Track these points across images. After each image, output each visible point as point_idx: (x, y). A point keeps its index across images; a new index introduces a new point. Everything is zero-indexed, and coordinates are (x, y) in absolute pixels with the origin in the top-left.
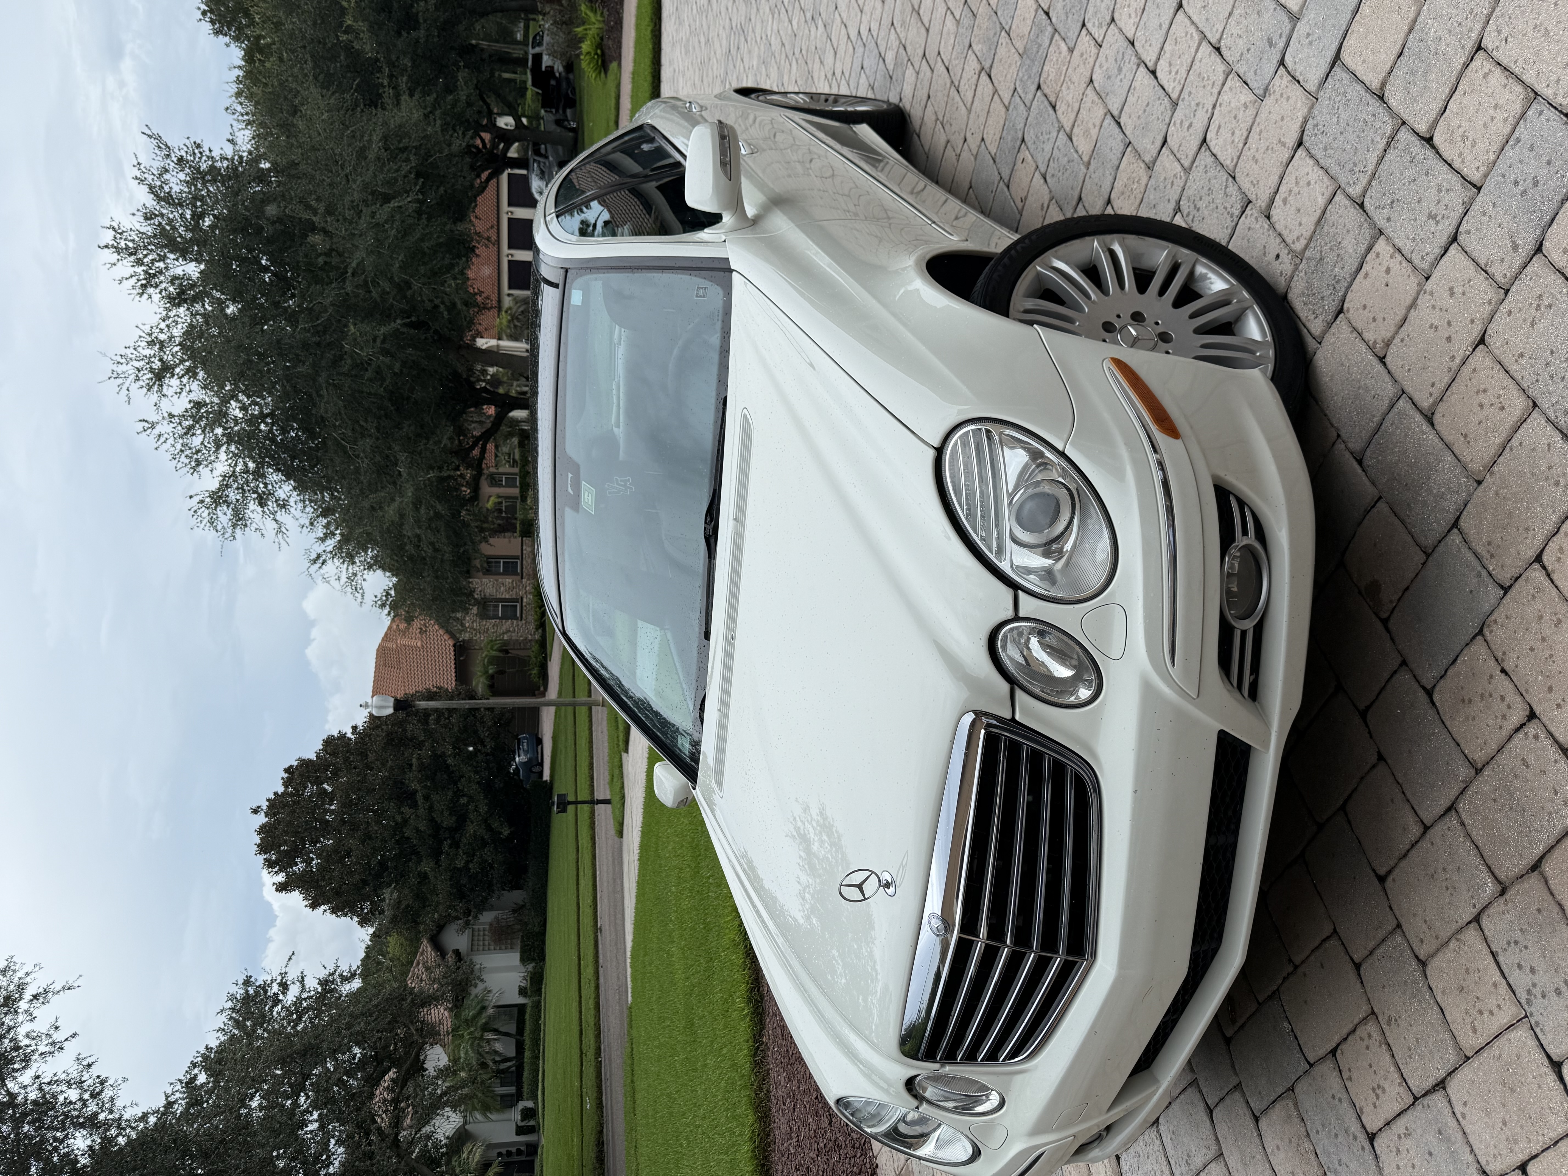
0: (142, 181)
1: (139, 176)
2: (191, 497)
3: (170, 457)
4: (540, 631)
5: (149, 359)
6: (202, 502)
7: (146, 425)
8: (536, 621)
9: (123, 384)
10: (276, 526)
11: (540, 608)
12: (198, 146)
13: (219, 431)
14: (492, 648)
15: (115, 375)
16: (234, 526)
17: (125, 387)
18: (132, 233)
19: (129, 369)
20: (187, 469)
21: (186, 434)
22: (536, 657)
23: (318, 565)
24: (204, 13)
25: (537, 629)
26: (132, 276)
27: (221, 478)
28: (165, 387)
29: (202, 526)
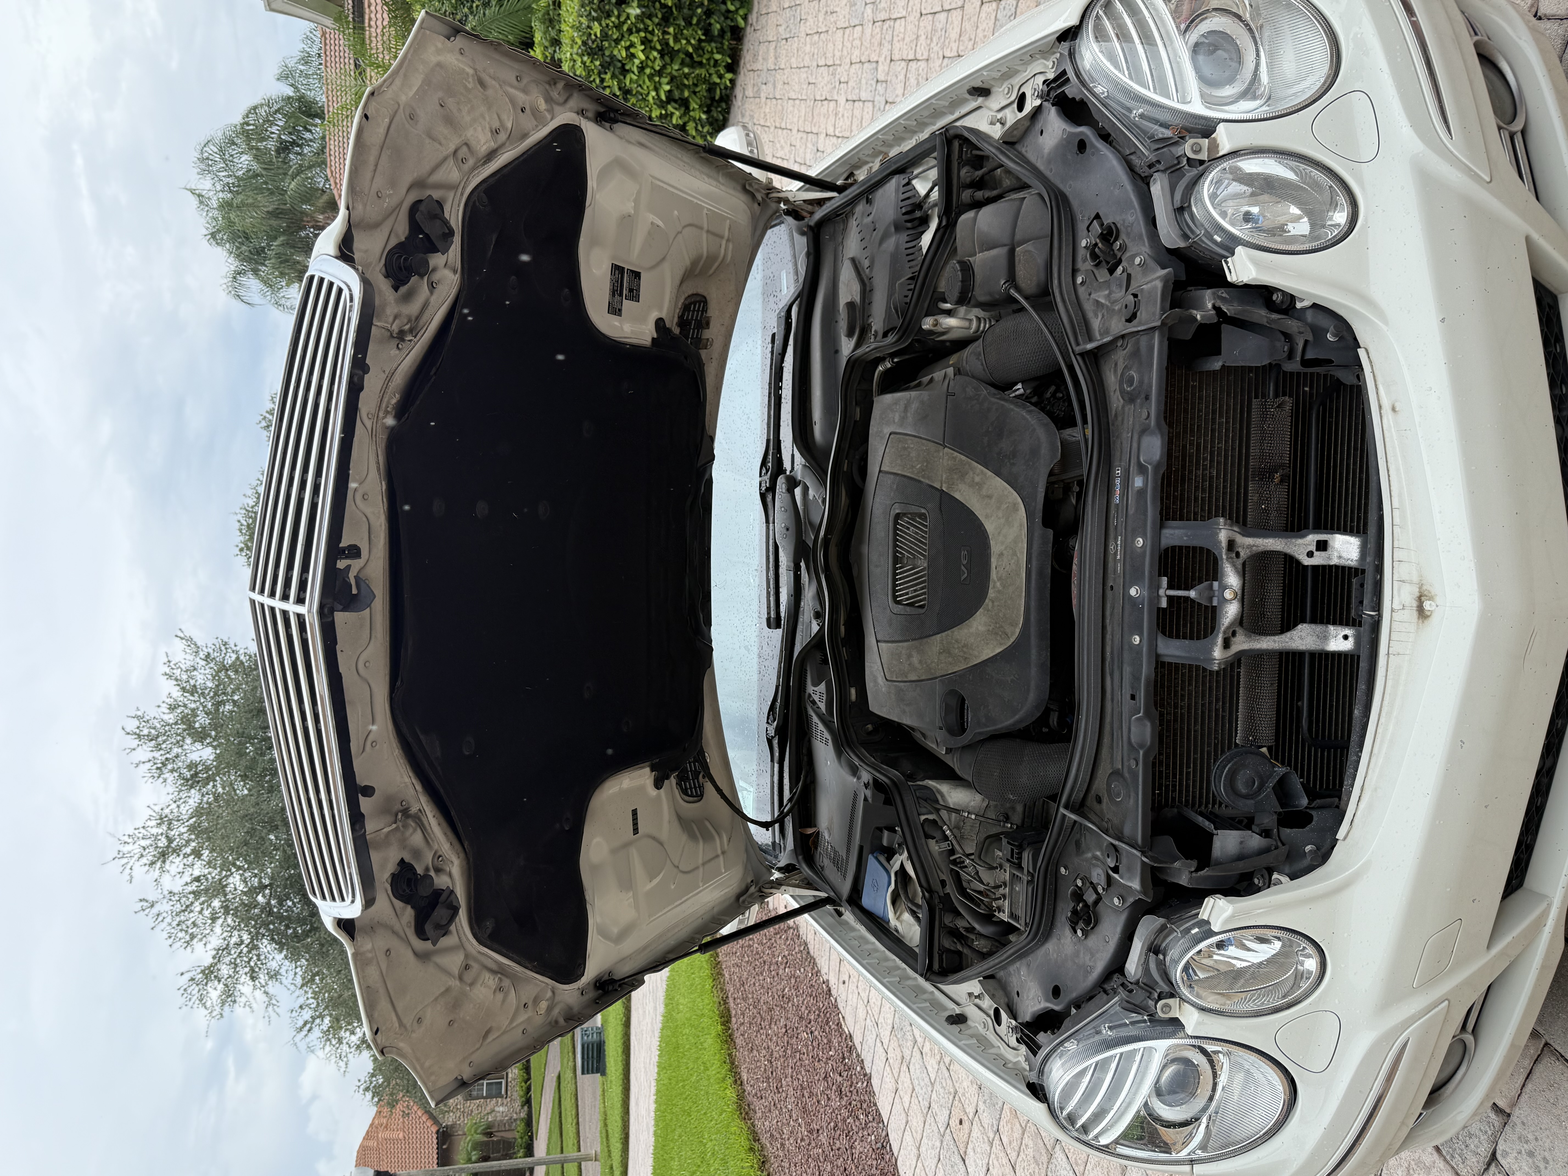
0: (170, 676)
1: (168, 672)
2: (182, 974)
3: (167, 936)
4: (526, 1108)
5: (156, 838)
6: (192, 979)
7: (145, 904)
8: (522, 1097)
9: (127, 863)
10: (266, 999)
11: (526, 1083)
12: (225, 644)
13: (216, 903)
14: (475, 1132)
15: (121, 855)
16: (223, 1003)
17: (129, 866)
18: (156, 721)
19: (136, 849)
20: (179, 944)
21: (184, 911)
22: (522, 1138)
23: (304, 1032)
24: (241, 550)
25: (523, 1106)
26: (149, 761)
27: (215, 952)
28: (168, 862)
29: (191, 1004)
